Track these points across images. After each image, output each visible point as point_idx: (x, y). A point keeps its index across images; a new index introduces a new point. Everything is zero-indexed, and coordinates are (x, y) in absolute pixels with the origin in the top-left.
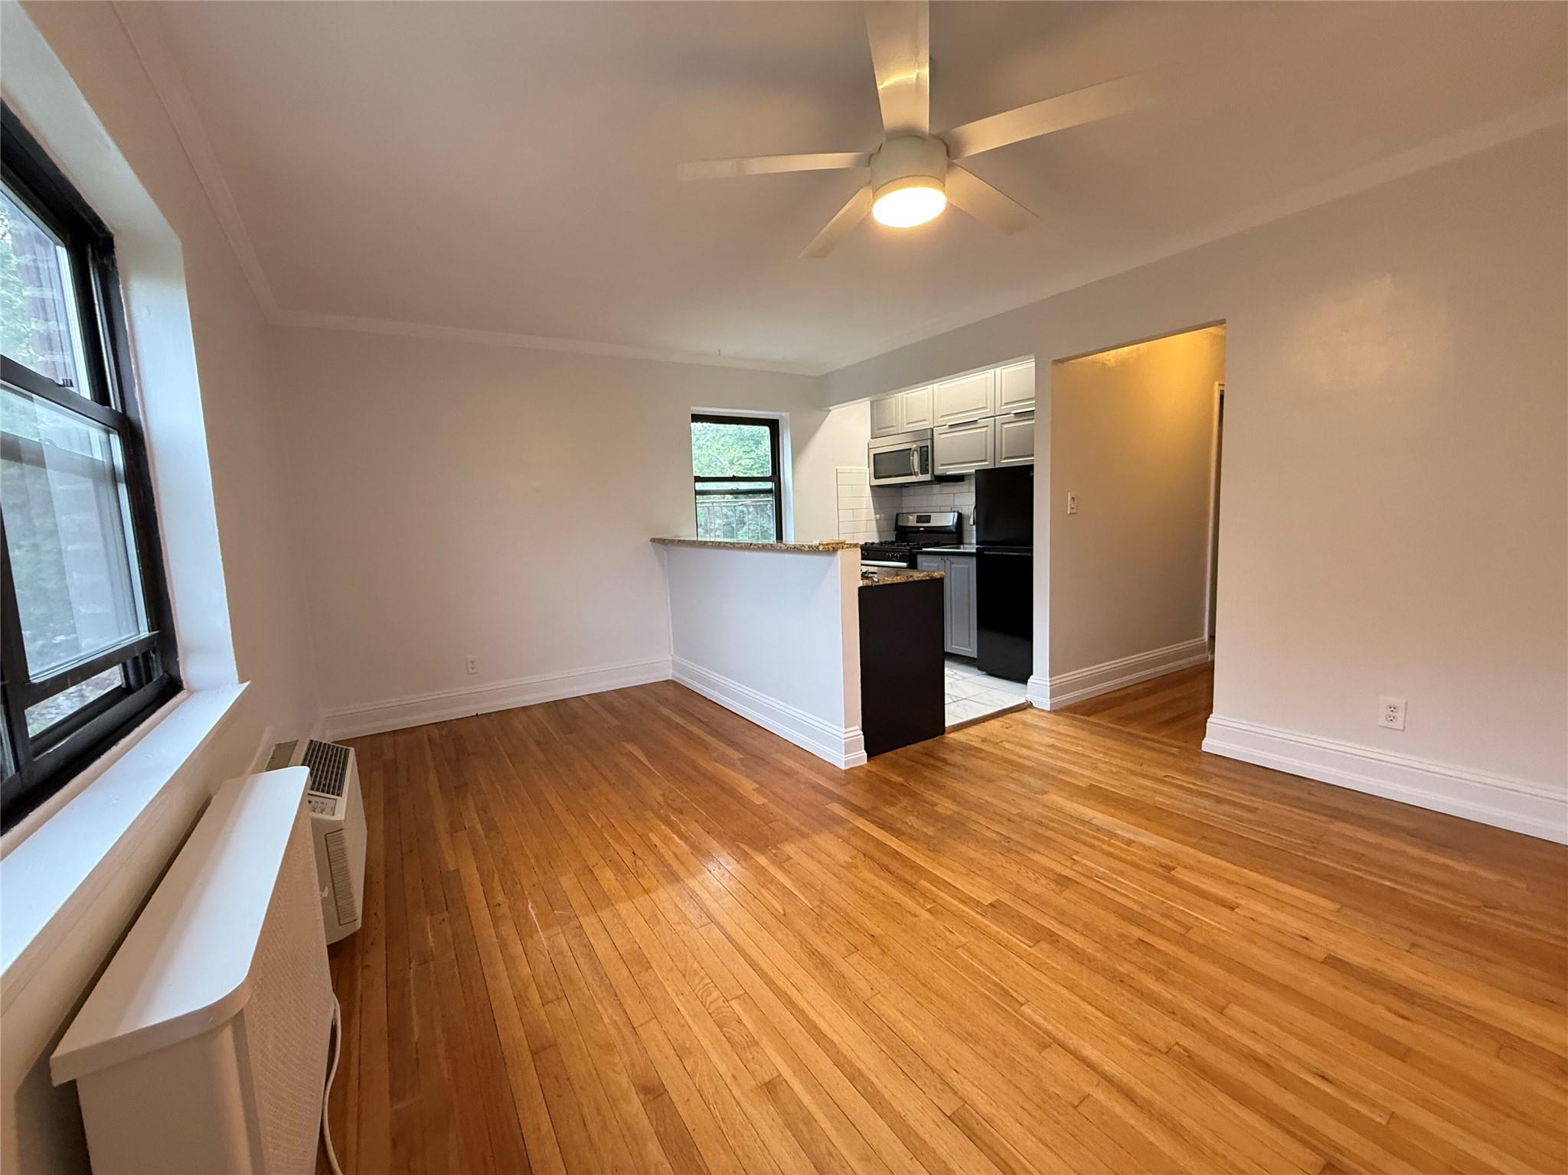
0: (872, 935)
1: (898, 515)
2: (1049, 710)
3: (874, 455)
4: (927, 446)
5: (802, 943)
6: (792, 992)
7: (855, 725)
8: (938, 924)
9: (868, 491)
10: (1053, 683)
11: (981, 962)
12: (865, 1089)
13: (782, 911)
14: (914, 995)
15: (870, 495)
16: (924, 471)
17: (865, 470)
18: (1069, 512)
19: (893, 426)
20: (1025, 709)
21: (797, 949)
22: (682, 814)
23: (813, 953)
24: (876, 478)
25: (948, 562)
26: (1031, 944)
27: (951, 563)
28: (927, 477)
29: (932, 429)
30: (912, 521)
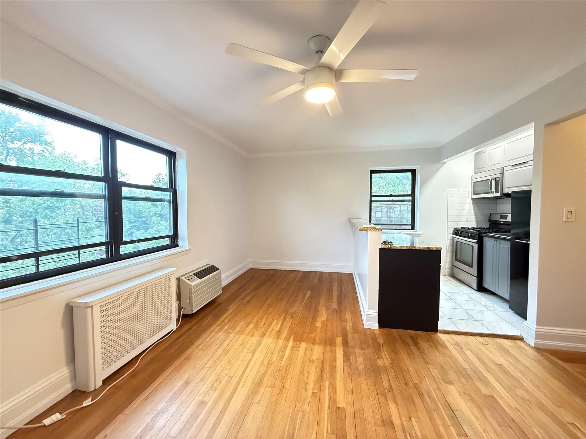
0: (284, 387)
1: (491, 213)
2: (533, 345)
3: (474, 182)
4: (499, 177)
5: (263, 374)
6: (241, 385)
7: (375, 310)
8: (309, 400)
9: (470, 201)
10: (537, 330)
11: (301, 422)
12: (216, 423)
13: (272, 362)
14: (266, 412)
15: (471, 203)
16: (497, 191)
17: (469, 190)
18: (564, 221)
19: (484, 167)
20: (515, 339)
21: (259, 374)
22: (291, 319)
23: (262, 379)
24: (474, 194)
25: (498, 242)
26: (329, 431)
27: (499, 243)
28: (498, 194)
29: (503, 168)
30: (497, 218)
